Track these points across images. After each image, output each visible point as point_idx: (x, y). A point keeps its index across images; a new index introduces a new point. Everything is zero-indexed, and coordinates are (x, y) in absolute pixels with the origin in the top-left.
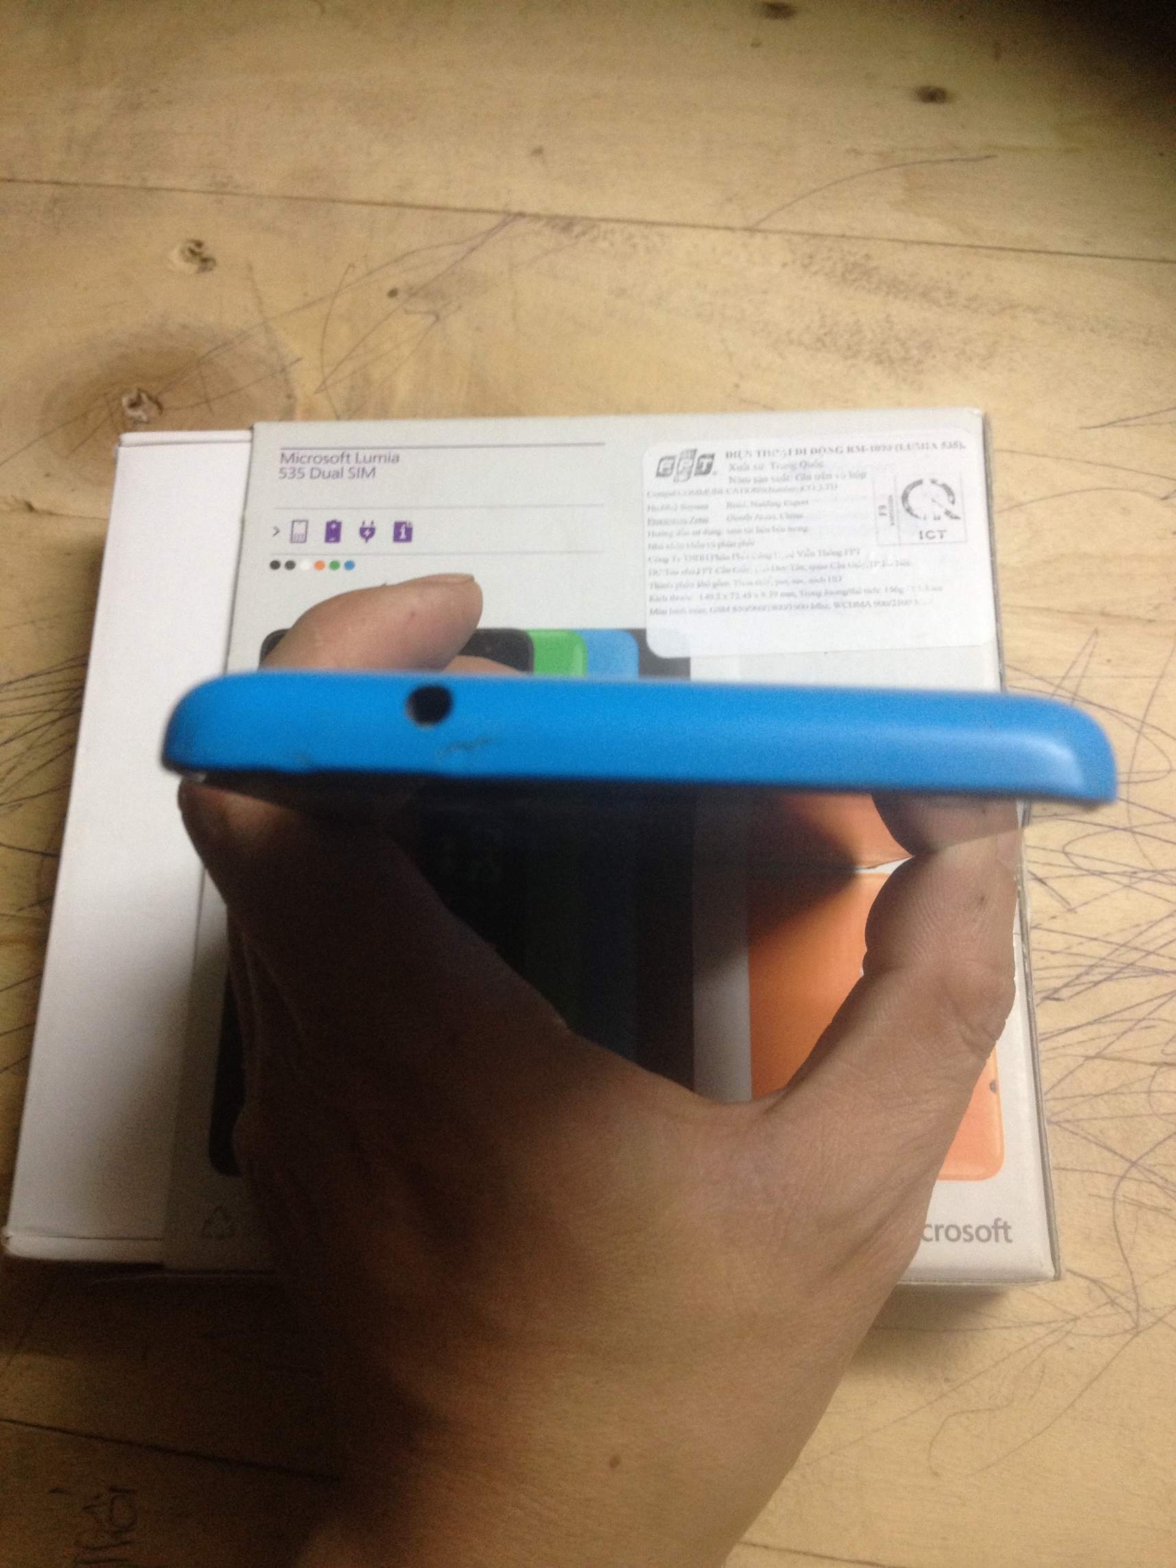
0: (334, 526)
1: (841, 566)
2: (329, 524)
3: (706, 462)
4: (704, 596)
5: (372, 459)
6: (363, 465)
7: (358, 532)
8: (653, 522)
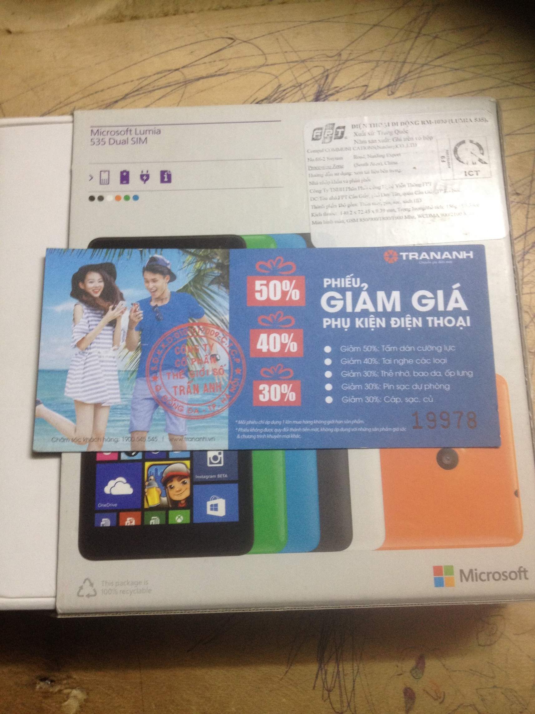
0: (125, 174)
1: (420, 193)
2: (122, 173)
3: (340, 131)
4: (343, 212)
5: (145, 132)
6: (139, 136)
7: (139, 177)
8: (311, 168)
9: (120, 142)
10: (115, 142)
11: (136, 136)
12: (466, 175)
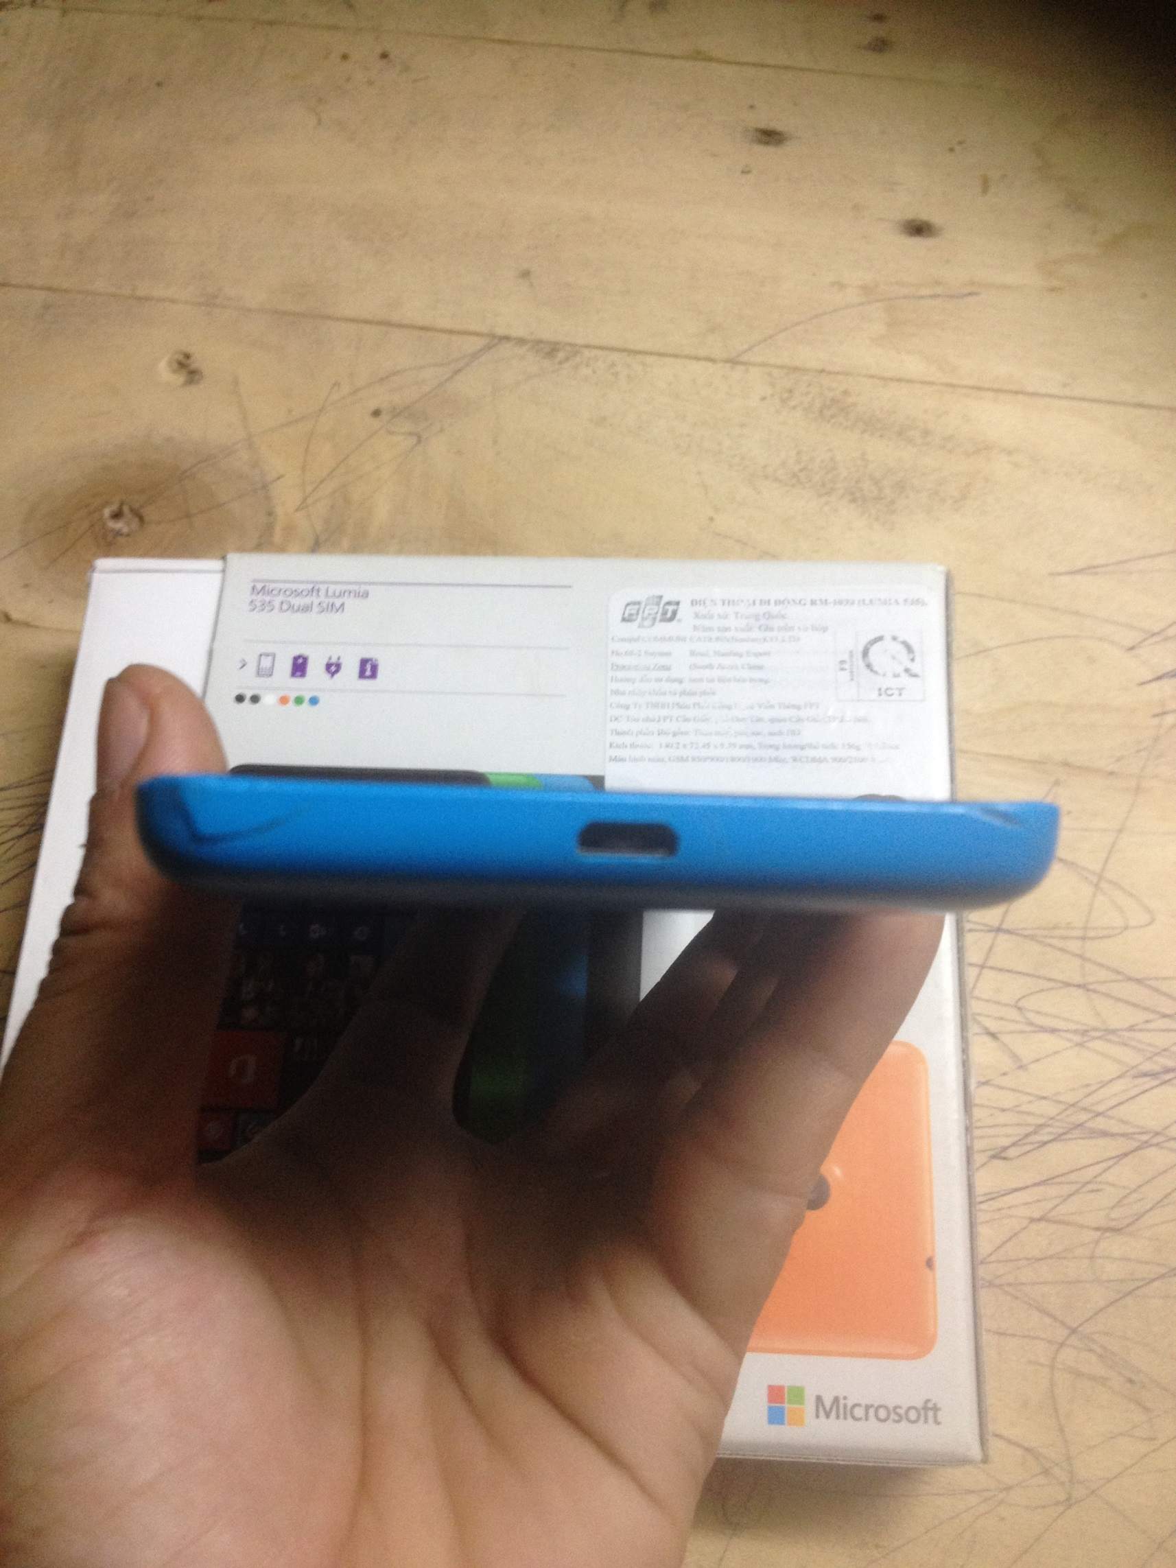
0: (300, 661)
1: (799, 720)
2: (296, 659)
3: (671, 608)
4: (664, 745)
5: (342, 594)
6: (332, 600)
7: (323, 668)
8: (616, 667)
9: (299, 608)
10: (291, 607)
11: (327, 601)
12: (880, 695)
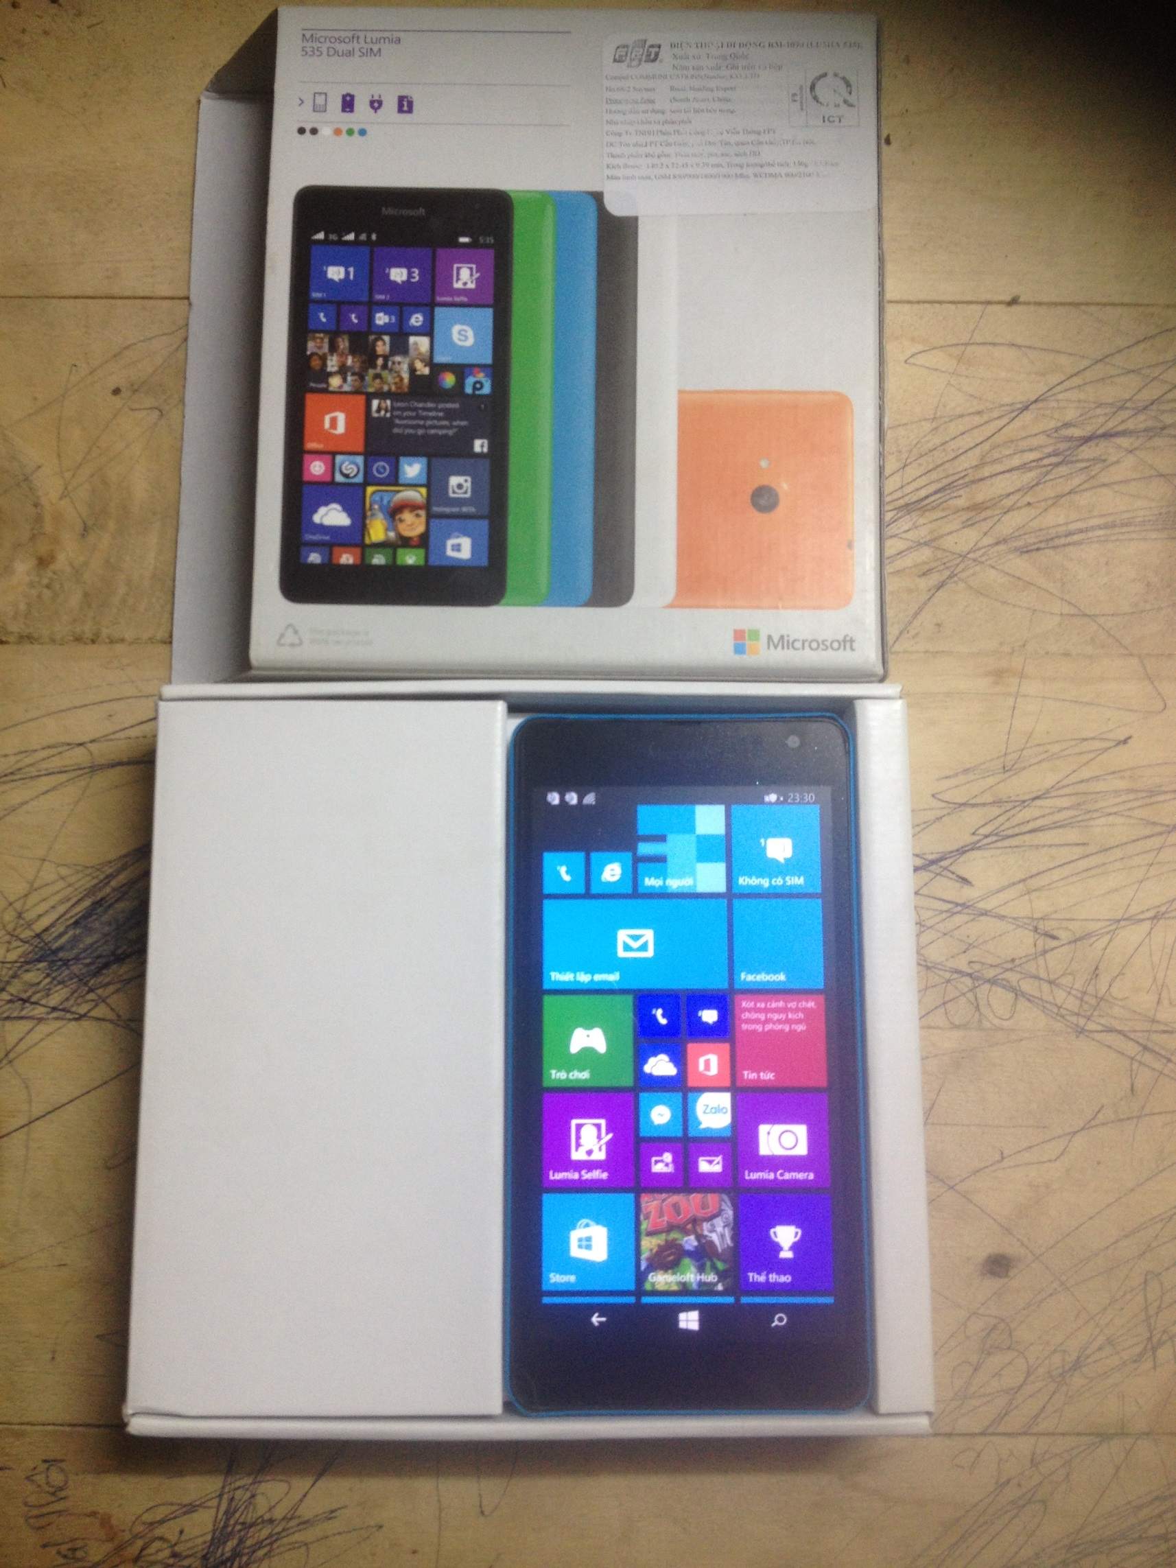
0: (348, 98)
1: (760, 143)
2: (344, 97)
3: (653, 50)
4: (650, 165)
5: (378, 41)
6: (371, 46)
7: (367, 104)
8: (610, 101)
9: (343, 53)
10: (335, 52)
11: (366, 46)
12: (824, 121)
